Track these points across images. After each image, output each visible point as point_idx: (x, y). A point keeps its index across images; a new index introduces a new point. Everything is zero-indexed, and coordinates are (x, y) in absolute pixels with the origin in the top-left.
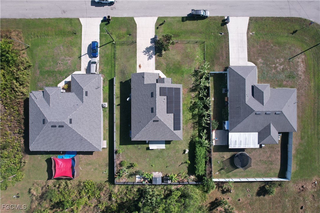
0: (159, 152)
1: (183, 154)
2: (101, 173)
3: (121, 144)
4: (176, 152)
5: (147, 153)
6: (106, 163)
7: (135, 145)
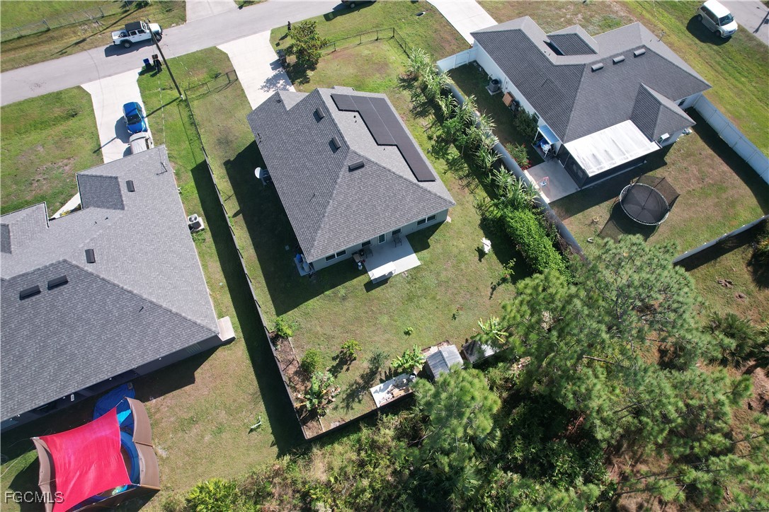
0: (409, 283)
1: (480, 261)
2: (244, 434)
3: (281, 308)
4: (460, 262)
5: (373, 300)
6: (251, 391)
7: (327, 293)
